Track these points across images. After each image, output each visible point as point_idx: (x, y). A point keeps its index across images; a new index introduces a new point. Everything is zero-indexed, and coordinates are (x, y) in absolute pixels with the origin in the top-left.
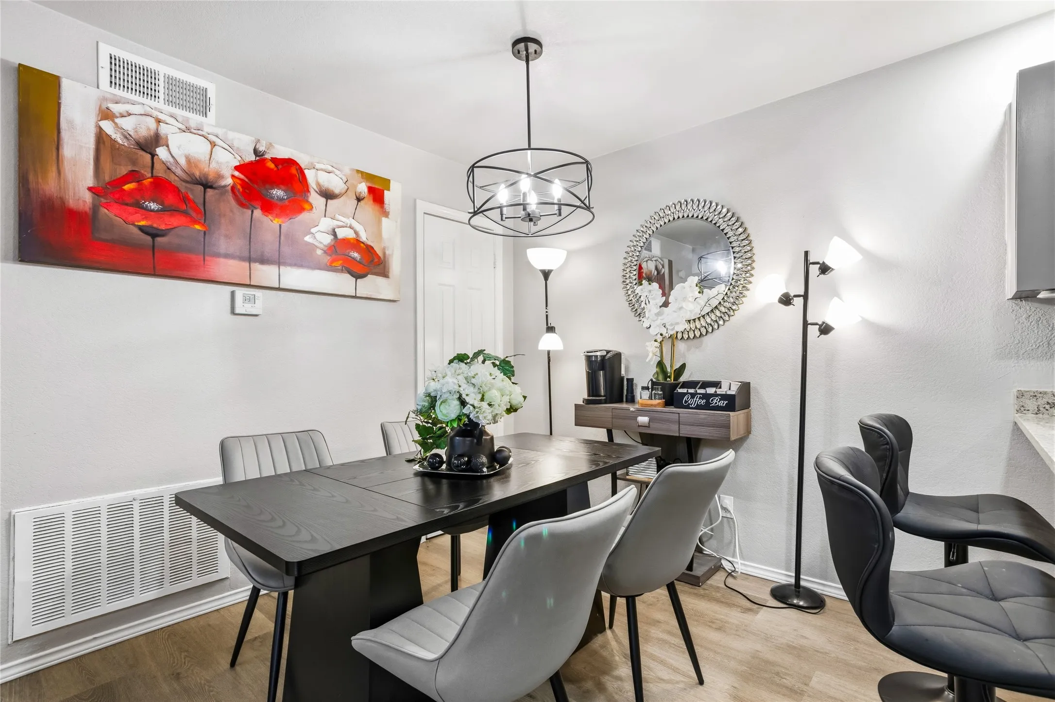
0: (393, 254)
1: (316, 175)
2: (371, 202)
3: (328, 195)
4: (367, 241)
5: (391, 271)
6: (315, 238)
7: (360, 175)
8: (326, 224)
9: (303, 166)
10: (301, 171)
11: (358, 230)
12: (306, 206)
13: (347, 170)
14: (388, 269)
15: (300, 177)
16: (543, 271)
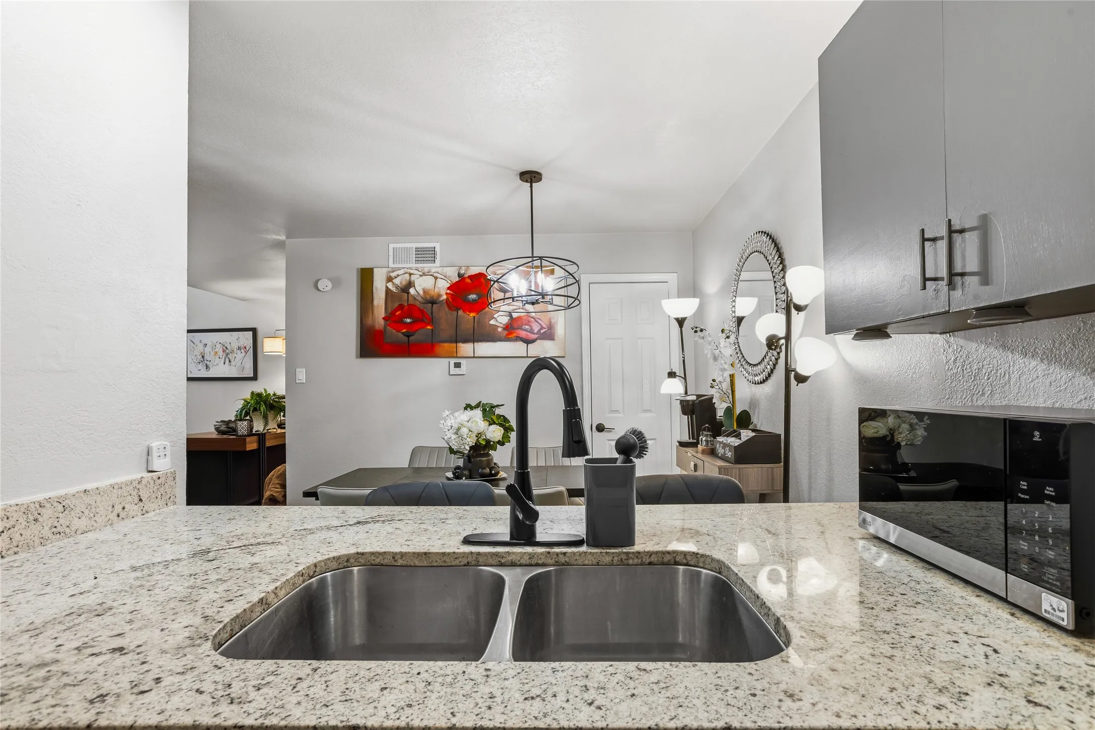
0: (557, 321)
6: (497, 320)
9: (487, 275)
10: (487, 279)
12: (491, 301)
14: (554, 334)
15: (486, 282)
16: (677, 319)
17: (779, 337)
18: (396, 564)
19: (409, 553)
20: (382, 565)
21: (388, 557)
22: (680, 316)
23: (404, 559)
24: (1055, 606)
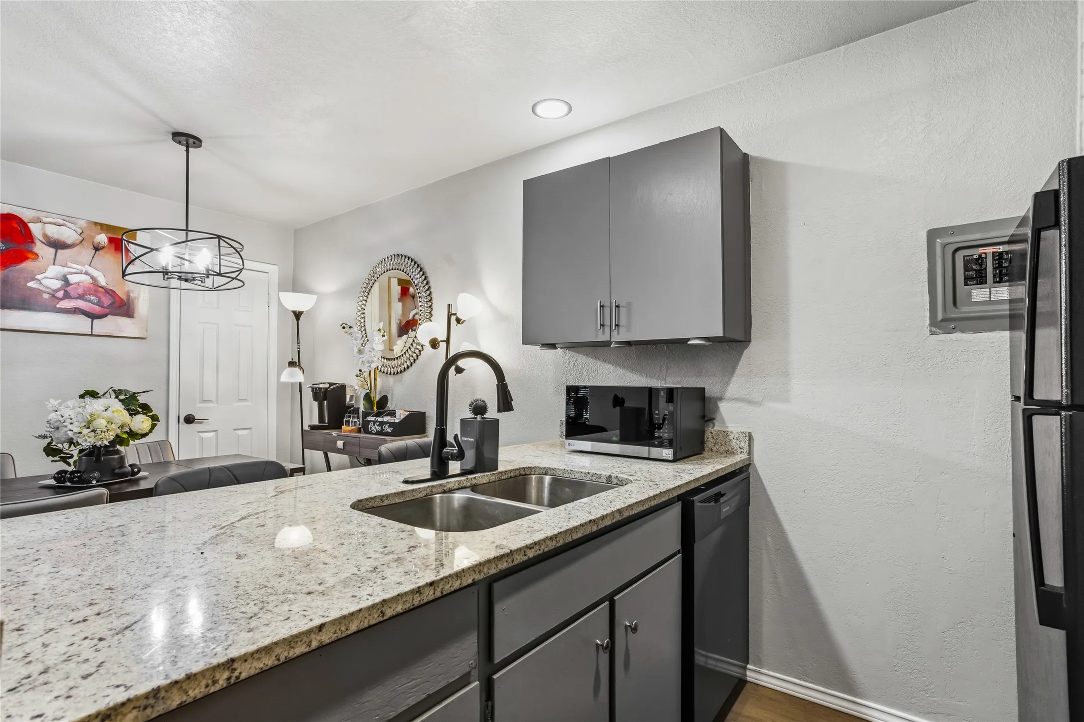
0: (139, 296)
1: (43, 228)
2: (113, 250)
3: (58, 245)
4: (106, 285)
5: (136, 311)
6: (41, 283)
7: (99, 227)
8: (54, 271)
9: (26, 220)
10: (25, 225)
11: (95, 276)
12: (30, 255)
13: (83, 223)
14: (133, 310)
15: (22, 230)
16: (294, 312)
17: (439, 340)
18: (383, 505)
19: (392, 494)
20: (373, 507)
21: (378, 500)
22: (298, 309)
23: (388, 499)
24: (668, 453)
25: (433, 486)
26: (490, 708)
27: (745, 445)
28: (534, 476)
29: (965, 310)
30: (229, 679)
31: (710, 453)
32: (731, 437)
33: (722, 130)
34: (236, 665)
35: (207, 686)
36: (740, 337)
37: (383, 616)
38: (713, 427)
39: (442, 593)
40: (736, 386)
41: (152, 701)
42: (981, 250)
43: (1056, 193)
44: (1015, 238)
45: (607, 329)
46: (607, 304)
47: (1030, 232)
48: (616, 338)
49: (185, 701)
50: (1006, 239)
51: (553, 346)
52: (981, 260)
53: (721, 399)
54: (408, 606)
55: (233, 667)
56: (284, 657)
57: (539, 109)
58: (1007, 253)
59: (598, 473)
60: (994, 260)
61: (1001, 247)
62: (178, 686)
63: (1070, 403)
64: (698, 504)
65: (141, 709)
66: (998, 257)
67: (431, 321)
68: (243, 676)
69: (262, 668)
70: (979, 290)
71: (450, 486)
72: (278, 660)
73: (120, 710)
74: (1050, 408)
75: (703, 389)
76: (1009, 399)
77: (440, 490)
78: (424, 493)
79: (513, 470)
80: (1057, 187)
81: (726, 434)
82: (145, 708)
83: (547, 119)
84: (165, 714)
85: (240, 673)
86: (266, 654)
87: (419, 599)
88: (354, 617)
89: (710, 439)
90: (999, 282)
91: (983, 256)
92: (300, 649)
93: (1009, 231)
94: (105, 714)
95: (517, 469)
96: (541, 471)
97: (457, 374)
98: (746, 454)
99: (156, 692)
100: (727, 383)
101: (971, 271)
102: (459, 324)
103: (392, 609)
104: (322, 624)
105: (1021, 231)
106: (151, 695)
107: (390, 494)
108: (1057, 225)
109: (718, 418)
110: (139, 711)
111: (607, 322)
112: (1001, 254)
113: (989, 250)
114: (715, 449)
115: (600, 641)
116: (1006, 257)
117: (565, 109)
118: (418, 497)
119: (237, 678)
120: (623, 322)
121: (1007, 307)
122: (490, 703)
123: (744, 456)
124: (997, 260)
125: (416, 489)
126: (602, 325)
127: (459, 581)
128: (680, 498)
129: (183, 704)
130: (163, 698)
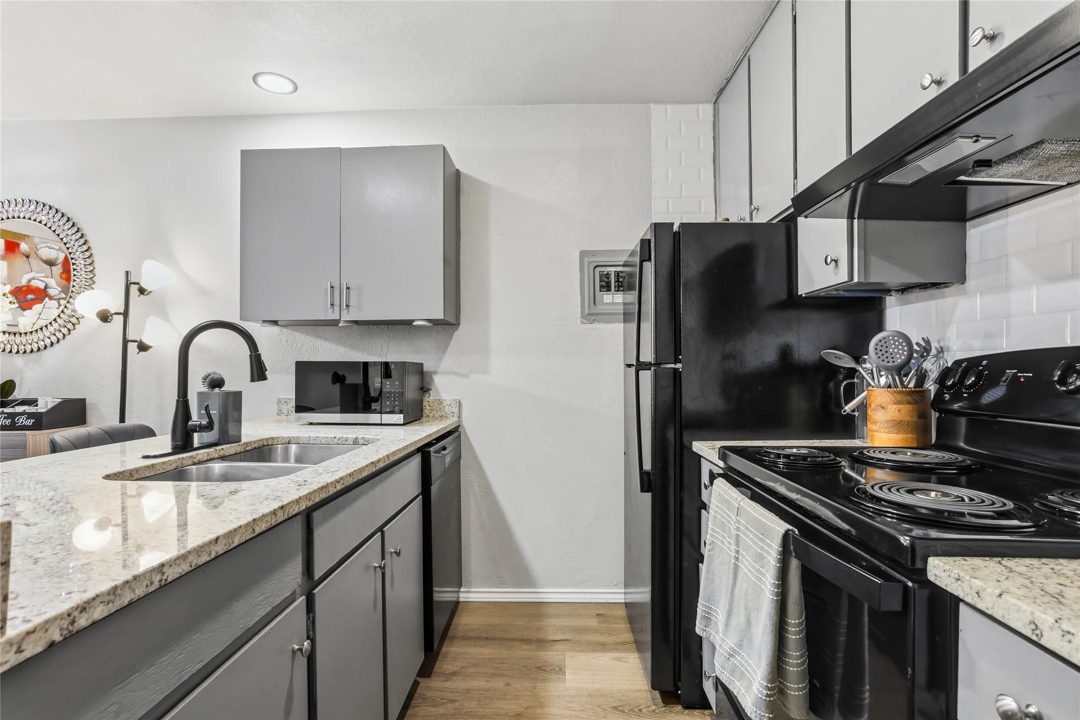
17: (113, 313)
24: (399, 418)
25: (183, 459)
26: (311, 619)
27: (456, 411)
28: (279, 446)
29: (600, 308)
30: (160, 581)
31: (427, 419)
32: (445, 404)
33: (444, 148)
34: (165, 569)
35: (147, 586)
36: (453, 321)
37: (254, 533)
38: (429, 397)
39: (288, 515)
40: (448, 362)
41: (112, 597)
42: (609, 269)
43: (649, 241)
44: (627, 264)
45: (337, 308)
46: (337, 285)
47: (638, 261)
48: (346, 317)
49: (133, 599)
50: (622, 263)
51: (275, 323)
52: (608, 275)
53: (435, 373)
54: (268, 525)
55: (163, 571)
56: (194, 565)
57: (261, 80)
58: (622, 272)
59: (344, 436)
60: (615, 276)
61: (618, 268)
62: (128, 585)
63: (655, 362)
64: (433, 454)
65: (105, 603)
66: (618, 274)
67: (93, 289)
68: (170, 579)
69: (180, 573)
70: (607, 295)
71: (200, 458)
72: (191, 566)
73: (92, 604)
74: (645, 366)
75: (422, 365)
76: (623, 366)
77: (190, 462)
78: (174, 466)
79: (257, 441)
80: (650, 238)
81: (440, 402)
82: (108, 603)
83: (274, 93)
84: (121, 609)
85: (168, 576)
86: (183, 561)
87: (275, 520)
88: (237, 532)
89: (427, 407)
90: (617, 291)
91: (610, 273)
92: (205, 558)
93: (623, 259)
94: (83, 606)
95: (261, 440)
96: (283, 441)
97: (142, 353)
98: (457, 417)
99: (115, 589)
100: (441, 359)
101: (603, 282)
102: (143, 294)
103: (259, 527)
104: (217, 537)
105: (631, 259)
106: (112, 593)
107: (140, 468)
108: (650, 260)
109: (433, 387)
110: (104, 605)
111: (337, 302)
112: (618, 272)
113: (613, 269)
114: (431, 415)
115: (377, 563)
116: (621, 275)
117: (291, 87)
118: (169, 470)
119: (166, 580)
120: (352, 303)
121: (622, 307)
122: (311, 615)
123: (455, 419)
124: (617, 276)
125: (167, 462)
126: (332, 305)
127: (298, 506)
128: (419, 450)
129: (133, 601)
130: (119, 595)
